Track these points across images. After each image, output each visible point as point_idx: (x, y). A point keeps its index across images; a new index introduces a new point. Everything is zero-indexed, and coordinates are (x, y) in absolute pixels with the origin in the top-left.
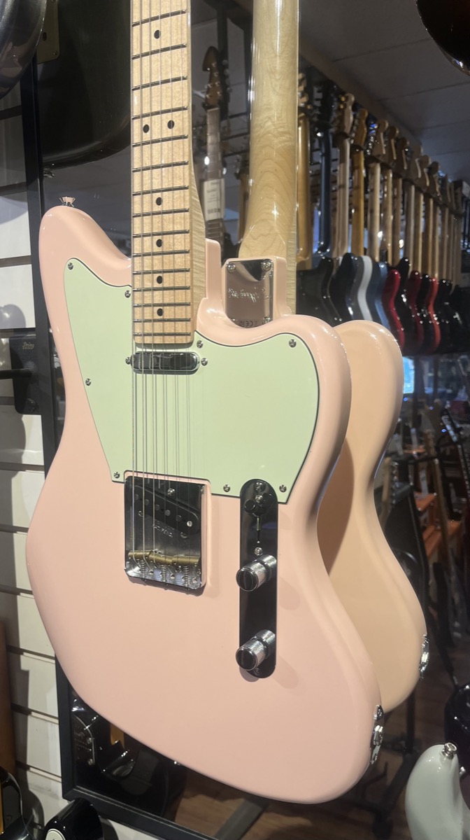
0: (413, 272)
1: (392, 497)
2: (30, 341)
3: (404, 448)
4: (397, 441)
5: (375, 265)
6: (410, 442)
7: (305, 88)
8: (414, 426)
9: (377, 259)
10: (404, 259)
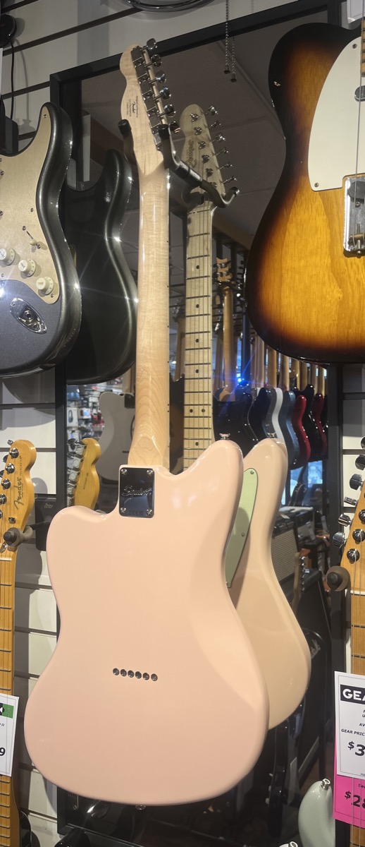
0: (318, 394)
1: (302, 586)
2: (50, 503)
3: (316, 533)
4: (310, 527)
5: (286, 394)
6: (321, 527)
7: (229, 269)
8: (324, 514)
9: (288, 389)
10: (309, 386)
